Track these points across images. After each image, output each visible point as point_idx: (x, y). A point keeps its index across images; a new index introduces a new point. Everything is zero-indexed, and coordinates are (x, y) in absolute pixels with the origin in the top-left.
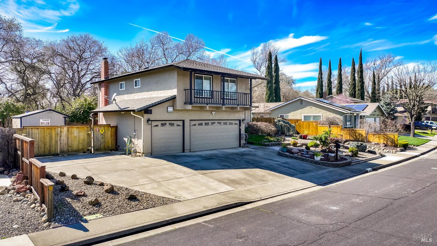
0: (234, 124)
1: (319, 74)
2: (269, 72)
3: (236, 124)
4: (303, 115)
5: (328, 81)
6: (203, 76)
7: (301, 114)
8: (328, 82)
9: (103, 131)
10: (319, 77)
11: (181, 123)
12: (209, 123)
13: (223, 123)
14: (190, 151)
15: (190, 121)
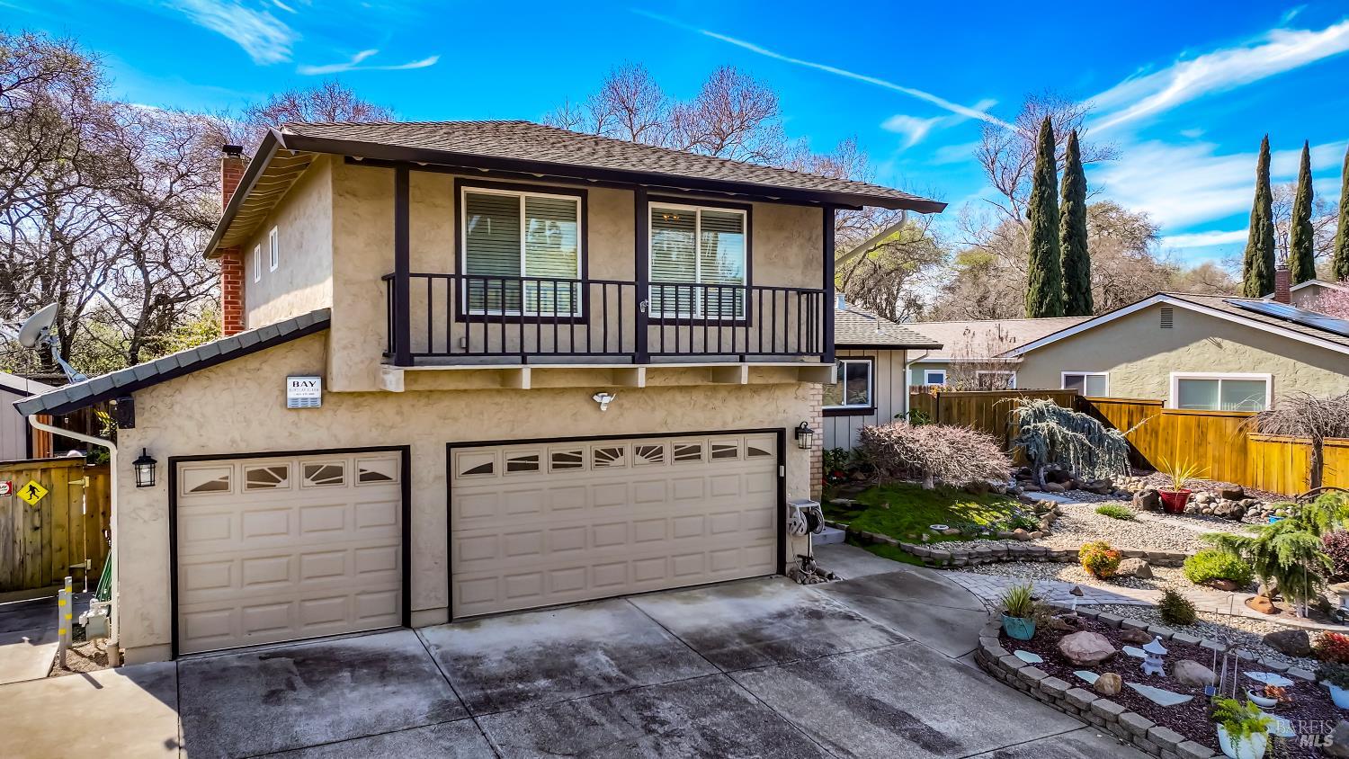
0: (742, 452)
1: (1258, 197)
2: (1041, 198)
3: (753, 452)
4: (1173, 377)
5: (1298, 224)
6: (523, 195)
7: (1164, 370)
8: (1294, 228)
9: (42, 492)
10: (1256, 209)
11: (388, 465)
12: (580, 453)
13: (676, 454)
14: (450, 615)
15: (448, 450)
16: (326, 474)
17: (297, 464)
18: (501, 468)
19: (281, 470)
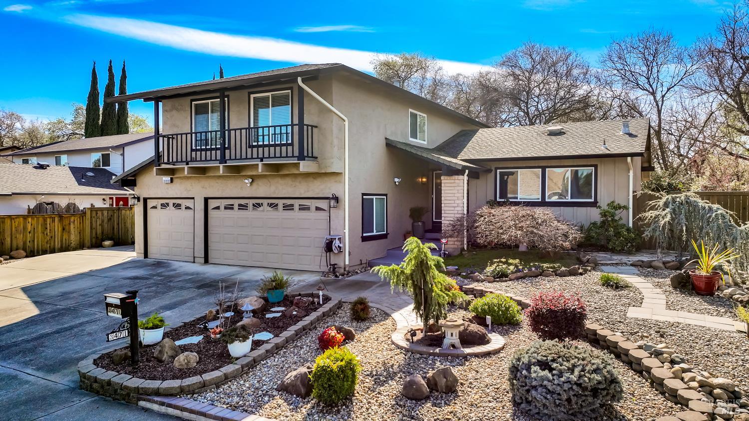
0: (313, 208)
6: (210, 101)
11: (191, 204)
12: (247, 204)
13: (284, 207)
14: (206, 261)
15: (206, 200)
16: (177, 206)
17: (171, 202)
18: (222, 208)
19: (168, 204)
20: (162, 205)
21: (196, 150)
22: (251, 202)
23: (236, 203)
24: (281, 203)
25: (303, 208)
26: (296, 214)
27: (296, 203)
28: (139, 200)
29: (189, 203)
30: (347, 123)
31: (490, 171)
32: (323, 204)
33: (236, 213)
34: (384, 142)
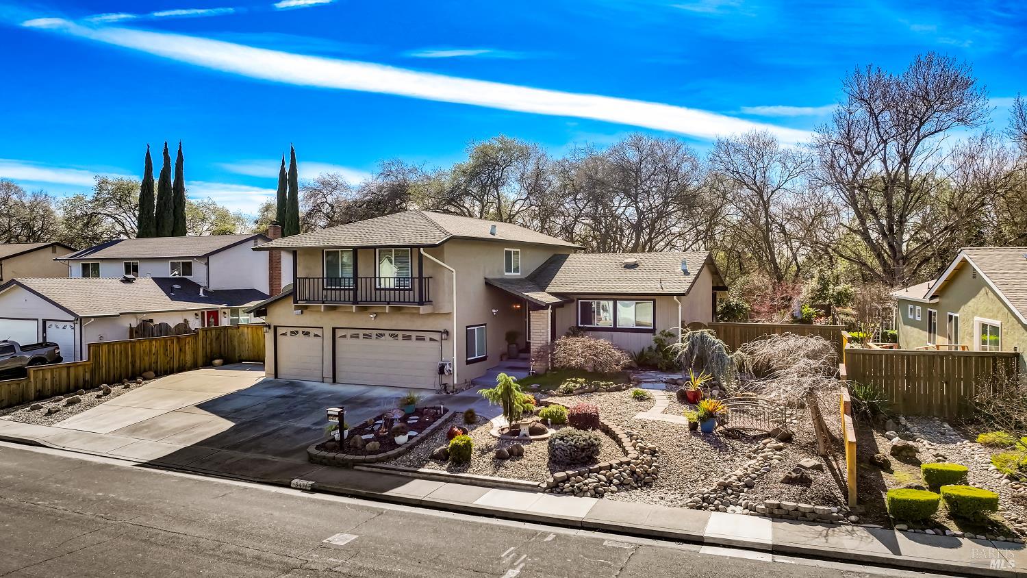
0: (427, 339)
3: (431, 340)
4: (977, 321)
7: (974, 314)
12: (371, 334)
13: (403, 337)
14: (334, 381)
15: (334, 329)
16: (307, 334)
17: (300, 330)
18: (348, 336)
19: (297, 332)
20: (291, 332)
21: (327, 289)
22: (374, 332)
23: (361, 333)
24: (400, 334)
25: (420, 339)
26: (413, 343)
27: (414, 335)
28: (270, 328)
29: (319, 332)
30: (454, 274)
31: (573, 301)
32: (436, 336)
33: (361, 341)
34: (483, 281)
